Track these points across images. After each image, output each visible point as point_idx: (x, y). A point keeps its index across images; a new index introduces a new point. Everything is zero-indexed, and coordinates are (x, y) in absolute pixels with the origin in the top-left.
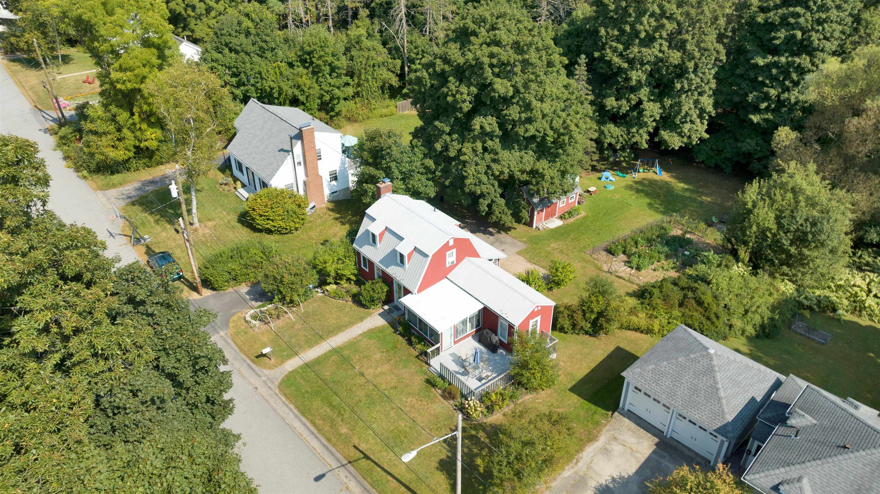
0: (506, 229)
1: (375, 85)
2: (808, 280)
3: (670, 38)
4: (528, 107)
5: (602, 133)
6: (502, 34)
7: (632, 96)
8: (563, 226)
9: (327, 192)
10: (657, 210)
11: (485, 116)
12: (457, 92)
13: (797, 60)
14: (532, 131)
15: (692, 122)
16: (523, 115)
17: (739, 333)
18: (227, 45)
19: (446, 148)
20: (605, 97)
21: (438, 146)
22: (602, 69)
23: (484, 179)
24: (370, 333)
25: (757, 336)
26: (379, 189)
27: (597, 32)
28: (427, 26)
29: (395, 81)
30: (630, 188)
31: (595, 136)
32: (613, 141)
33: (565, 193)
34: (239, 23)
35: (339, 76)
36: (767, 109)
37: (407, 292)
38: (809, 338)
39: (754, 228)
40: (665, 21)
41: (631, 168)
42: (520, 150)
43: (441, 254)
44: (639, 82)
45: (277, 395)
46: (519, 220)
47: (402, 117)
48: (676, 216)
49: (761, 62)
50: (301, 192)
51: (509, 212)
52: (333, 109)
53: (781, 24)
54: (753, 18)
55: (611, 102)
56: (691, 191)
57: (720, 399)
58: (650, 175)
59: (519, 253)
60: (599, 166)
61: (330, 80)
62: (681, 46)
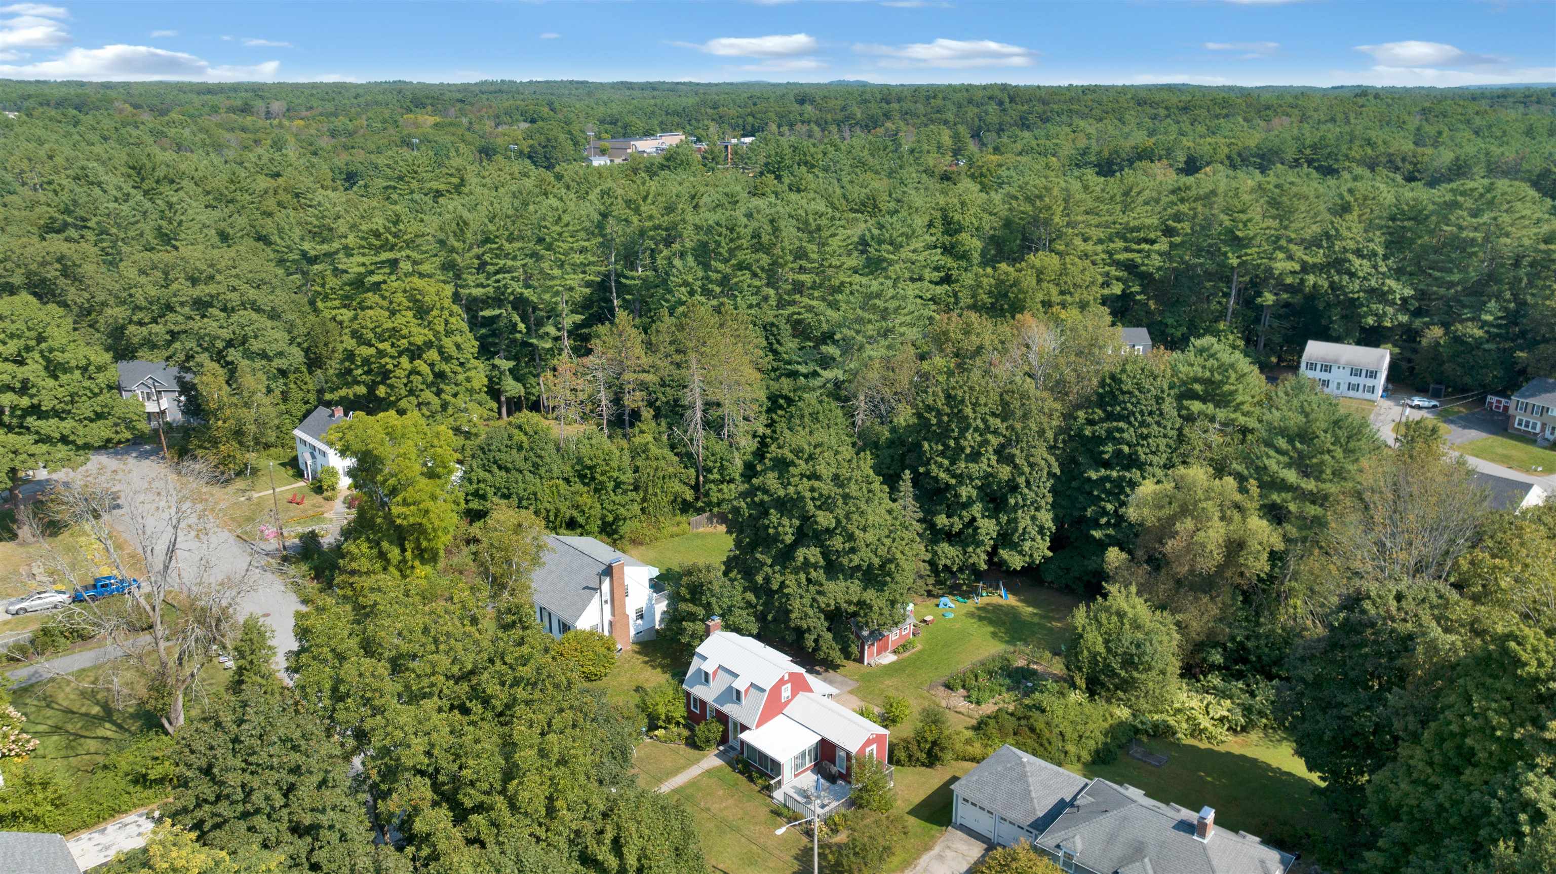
0: (835, 667)
1: (666, 500)
2: (1143, 705)
3: (997, 452)
4: (851, 537)
5: (935, 553)
6: (822, 469)
7: (964, 513)
8: (897, 661)
9: (632, 632)
10: (1001, 640)
11: (808, 546)
12: (779, 524)
13: (1128, 475)
14: (856, 561)
15: (1033, 540)
16: (847, 545)
17: (1074, 759)
18: (495, 462)
19: (767, 579)
20: (935, 514)
21: (759, 579)
22: (929, 485)
23: (810, 612)
24: (709, 772)
25: (1094, 762)
26: (708, 627)
27: (921, 446)
28: (726, 430)
29: (689, 495)
30: (971, 615)
31: (928, 556)
32: (949, 563)
33: (897, 624)
34: (510, 437)
35: (625, 492)
36: (1108, 523)
37: (744, 728)
38: (1146, 762)
39: (1086, 653)
40: (990, 437)
41: (972, 592)
42: (846, 580)
43: (777, 689)
44: (970, 497)
46: (848, 656)
47: (697, 535)
48: (1020, 645)
49: (1094, 475)
50: (606, 633)
51: (838, 647)
52: (615, 532)
53: (1108, 437)
54: (1081, 430)
55: (941, 520)
56: (1042, 617)
57: (1032, 799)
58: (995, 599)
59: (850, 692)
60: (936, 591)
61: (614, 498)
62: (1009, 460)
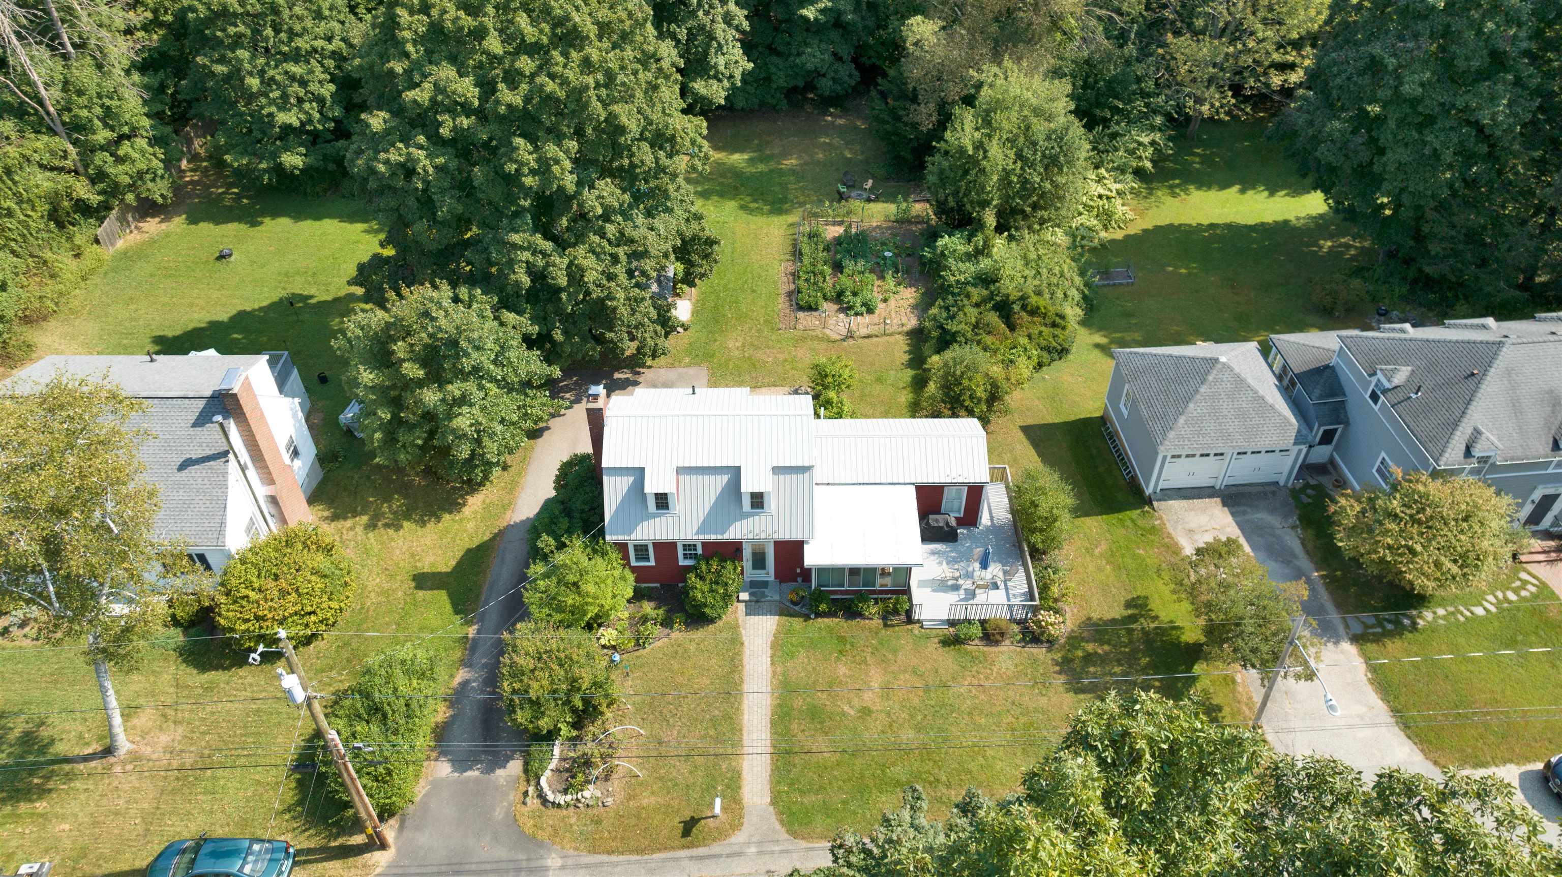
8: (695, 305)
17: (1073, 323)
24: (782, 650)
25: (1087, 316)
37: (797, 545)
38: (1114, 285)
45: (812, 849)
